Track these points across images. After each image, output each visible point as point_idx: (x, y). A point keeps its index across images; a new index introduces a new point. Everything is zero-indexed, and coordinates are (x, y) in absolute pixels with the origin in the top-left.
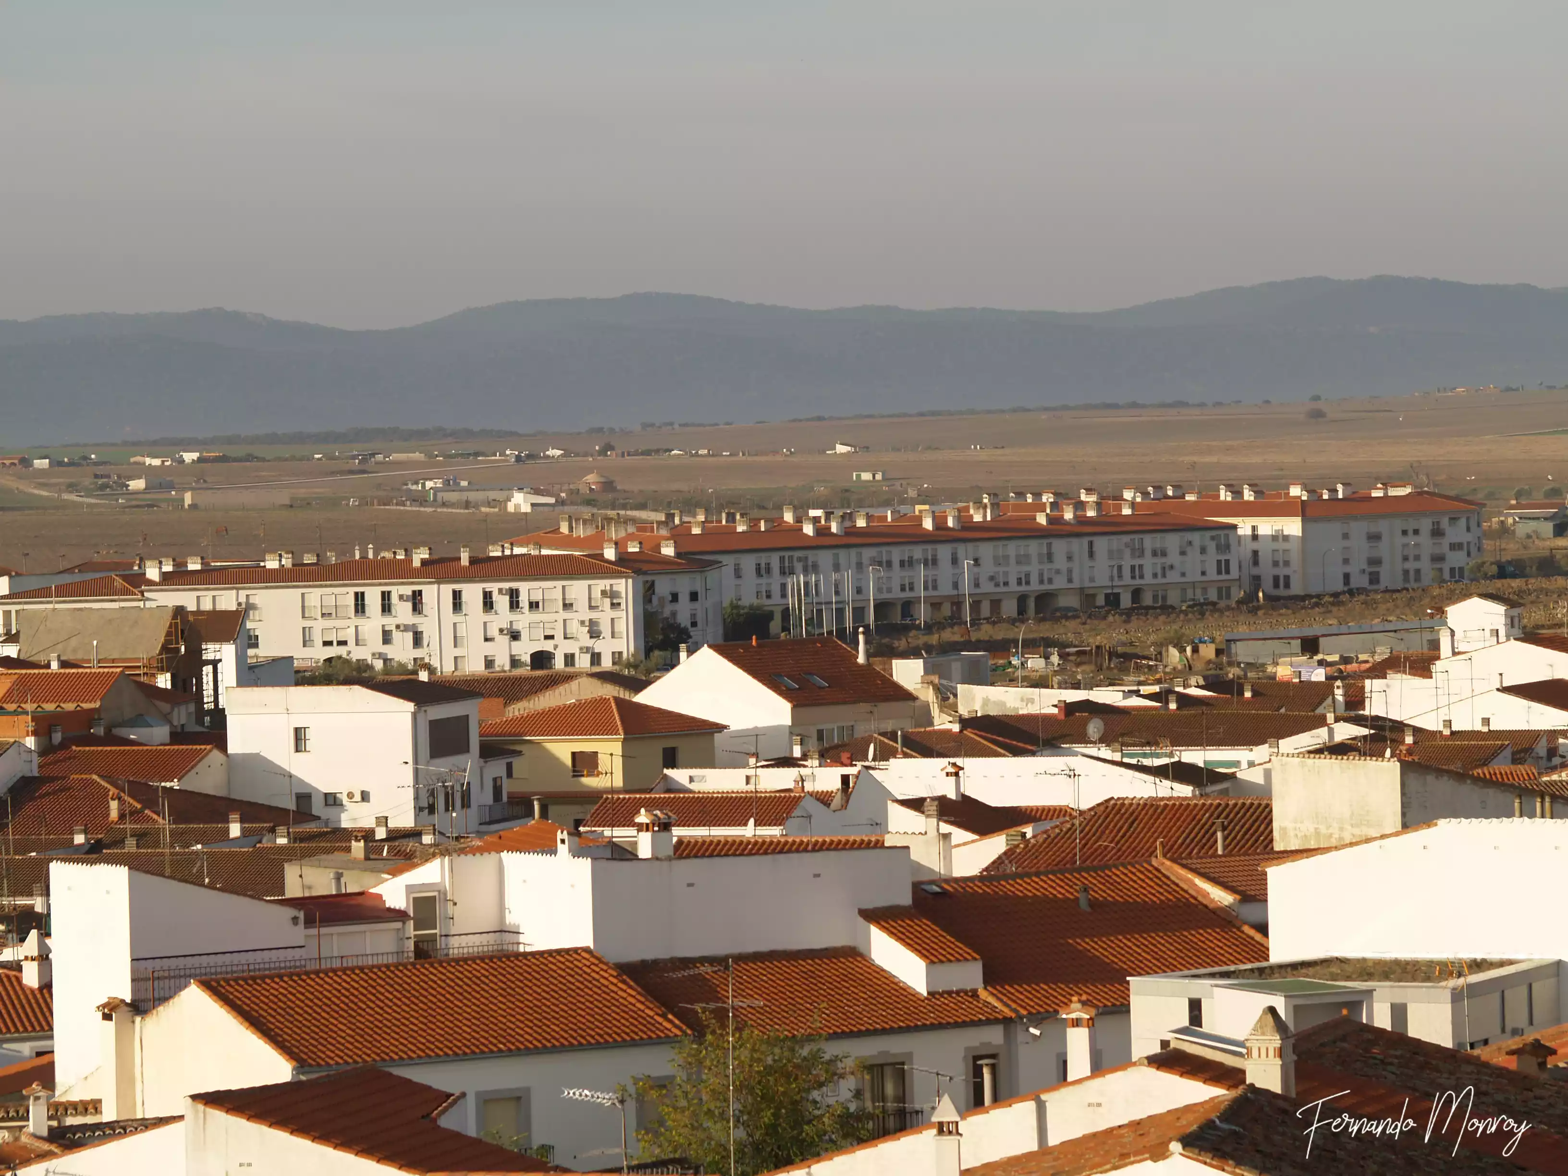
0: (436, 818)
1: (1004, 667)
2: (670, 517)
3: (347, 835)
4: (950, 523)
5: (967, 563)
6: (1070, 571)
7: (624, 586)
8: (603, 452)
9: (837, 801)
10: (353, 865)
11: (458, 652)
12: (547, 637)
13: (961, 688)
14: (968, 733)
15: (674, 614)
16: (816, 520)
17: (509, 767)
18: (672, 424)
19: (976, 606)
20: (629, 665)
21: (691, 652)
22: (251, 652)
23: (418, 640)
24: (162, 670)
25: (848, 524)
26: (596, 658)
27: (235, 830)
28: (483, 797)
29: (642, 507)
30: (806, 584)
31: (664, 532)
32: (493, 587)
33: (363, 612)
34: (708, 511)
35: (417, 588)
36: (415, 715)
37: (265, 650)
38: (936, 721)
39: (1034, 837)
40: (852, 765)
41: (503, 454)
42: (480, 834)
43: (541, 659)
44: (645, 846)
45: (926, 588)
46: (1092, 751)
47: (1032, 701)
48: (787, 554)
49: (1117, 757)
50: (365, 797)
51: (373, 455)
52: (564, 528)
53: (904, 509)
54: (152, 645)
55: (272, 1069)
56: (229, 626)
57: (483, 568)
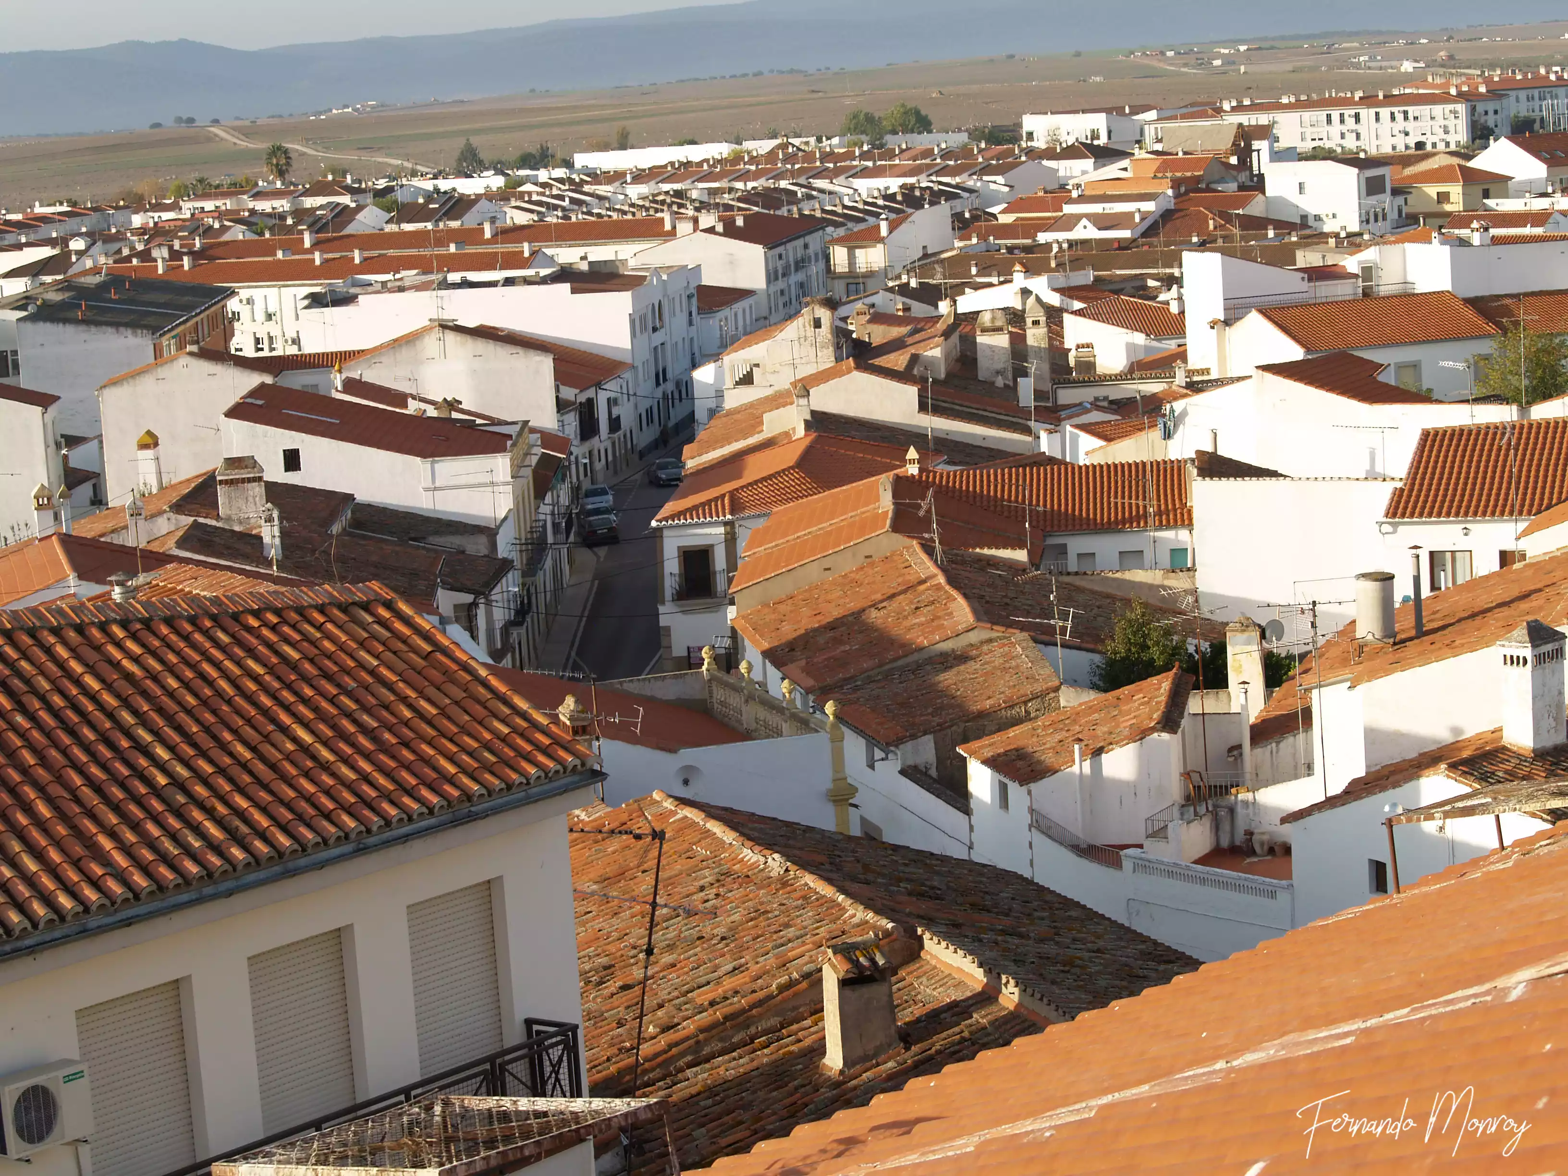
0: (1370, 226)
2: (1483, 72)
3: (1327, 235)
7: (1461, 108)
8: (1448, 40)
10: (1330, 250)
11: (1378, 143)
12: (1423, 134)
15: (1486, 121)
16: (1556, 72)
17: (1406, 199)
18: (1482, 25)
20: (1464, 147)
21: (1495, 140)
22: (1276, 145)
23: (1358, 137)
24: (1232, 155)
26: (1448, 144)
27: (1271, 234)
28: (1393, 215)
29: (1469, 67)
30: (1552, 105)
31: (1480, 80)
32: (1395, 109)
33: (1331, 123)
34: (1502, 69)
35: (1357, 111)
36: (1358, 175)
37: (1283, 144)
41: (1398, 42)
42: (1392, 234)
43: (1420, 145)
44: (1476, 239)
48: (1542, 90)
50: (1334, 216)
51: (1333, 44)
52: (1430, 79)
54: (1226, 143)
55: (1294, 352)
56: (1264, 132)
57: (1390, 100)
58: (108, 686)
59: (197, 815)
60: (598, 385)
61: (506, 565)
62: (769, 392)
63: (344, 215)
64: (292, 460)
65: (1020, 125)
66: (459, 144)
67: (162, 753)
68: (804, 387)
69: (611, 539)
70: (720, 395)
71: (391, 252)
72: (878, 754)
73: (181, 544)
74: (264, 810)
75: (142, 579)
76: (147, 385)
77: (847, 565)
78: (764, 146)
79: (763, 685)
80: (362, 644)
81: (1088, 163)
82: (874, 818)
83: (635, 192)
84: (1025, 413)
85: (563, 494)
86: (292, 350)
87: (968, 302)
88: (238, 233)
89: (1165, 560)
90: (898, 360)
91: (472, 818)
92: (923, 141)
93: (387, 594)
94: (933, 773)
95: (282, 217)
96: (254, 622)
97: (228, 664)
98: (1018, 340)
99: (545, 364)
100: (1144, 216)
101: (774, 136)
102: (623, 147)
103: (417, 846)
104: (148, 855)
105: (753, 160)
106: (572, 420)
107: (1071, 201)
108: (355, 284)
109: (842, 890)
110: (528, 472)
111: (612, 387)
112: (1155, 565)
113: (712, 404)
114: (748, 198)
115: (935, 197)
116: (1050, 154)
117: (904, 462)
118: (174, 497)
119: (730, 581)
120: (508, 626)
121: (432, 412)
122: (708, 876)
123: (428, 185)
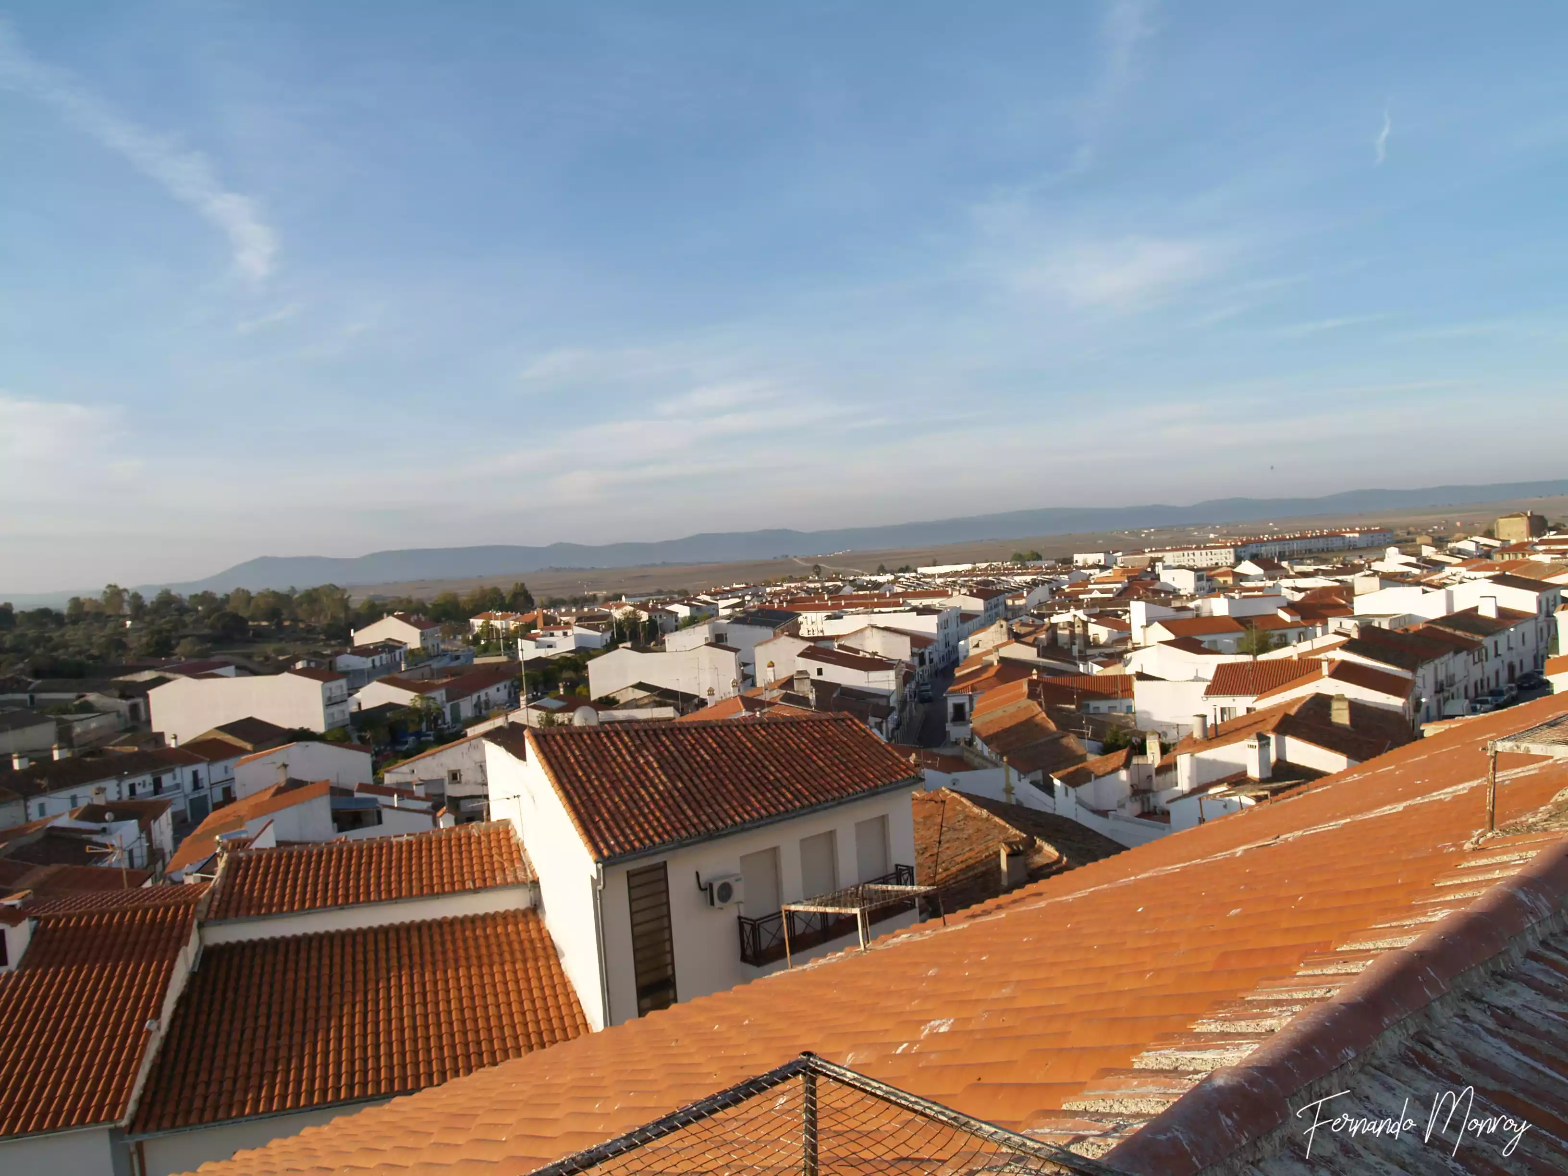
0: (1198, 592)
1: (1303, 563)
2: (1240, 538)
3: (1182, 596)
4: (1292, 537)
5: (1295, 544)
6: (1315, 545)
7: (1232, 550)
8: (1227, 526)
9: (1272, 588)
10: (1184, 601)
11: (1202, 563)
13: (1295, 566)
14: (1296, 574)
15: (1241, 555)
16: (1267, 537)
17: (1212, 583)
18: (1240, 521)
19: (1297, 551)
20: (1233, 564)
21: (1244, 562)
22: (1164, 564)
23: (1194, 561)
24: (1149, 567)
25: (1273, 538)
26: (1227, 563)
27: (1163, 595)
28: (1207, 588)
29: (1235, 536)
30: (1265, 548)
31: (1239, 540)
32: (1208, 551)
33: (1184, 556)
34: (1247, 536)
36: (1194, 574)
37: (1166, 564)
38: (1290, 572)
39: (1310, 593)
40: (1275, 581)
42: (1207, 595)
43: (1217, 564)
44: (1237, 596)
45: (1288, 549)
46: (1320, 577)
48: (1261, 543)
49: (1324, 578)
50: (1185, 589)
51: (1185, 528)
52: (1220, 540)
53: (1283, 535)
54: (1147, 563)
55: (1171, 637)
56: (1160, 559)
57: (1205, 548)
58: (754, 746)
59: (784, 790)
60: (926, 648)
61: (893, 709)
62: (984, 650)
63: (839, 589)
64: (820, 672)
65: (1072, 558)
66: (878, 565)
67: (772, 769)
68: (997, 648)
69: (929, 700)
70: (968, 651)
71: (855, 601)
72: (1022, 776)
73: (781, 700)
74: (806, 789)
75: (766, 710)
76: (770, 645)
77: (1011, 709)
78: (983, 565)
79: (982, 751)
80: (842, 733)
81: (1097, 571)
82: (1021, 799)
83: (939, 581)
84: (1075, 658)
85: (913, 685)
86: (821, 634)
87: (1055, 619)
88: (803, 595)
89: (1125, 710)
90: (1030, 639)
91: (878, 793)
92: (1038, 563)
93: (851, 716)
94: (1042, 783)
95: (818, 589)
96: (805, 725)
97: (795, 739)
98: (1072, 633)
99: (907, 640)
100: (1117, 589)
101: (987, 562)
102: (934, 565)
103: (859, 803)
104: (766, 804)
105: (979, 570)
106: (916, 659)
107: (1091, 584)
108: (843, 612)
109: (1008, 823)
110: (901, 677)
111: (930, 648)
112: (1121, 711)
113: (965, 654)
114: (978, 583)
115: (1043, 583)
116: (1084, 568)
117: (1031, 675)
118: (779, 684)
119: (971, 715)
120: (893, 730)
121: (868, 656)
122: (961, 817)
123: (867, 578)
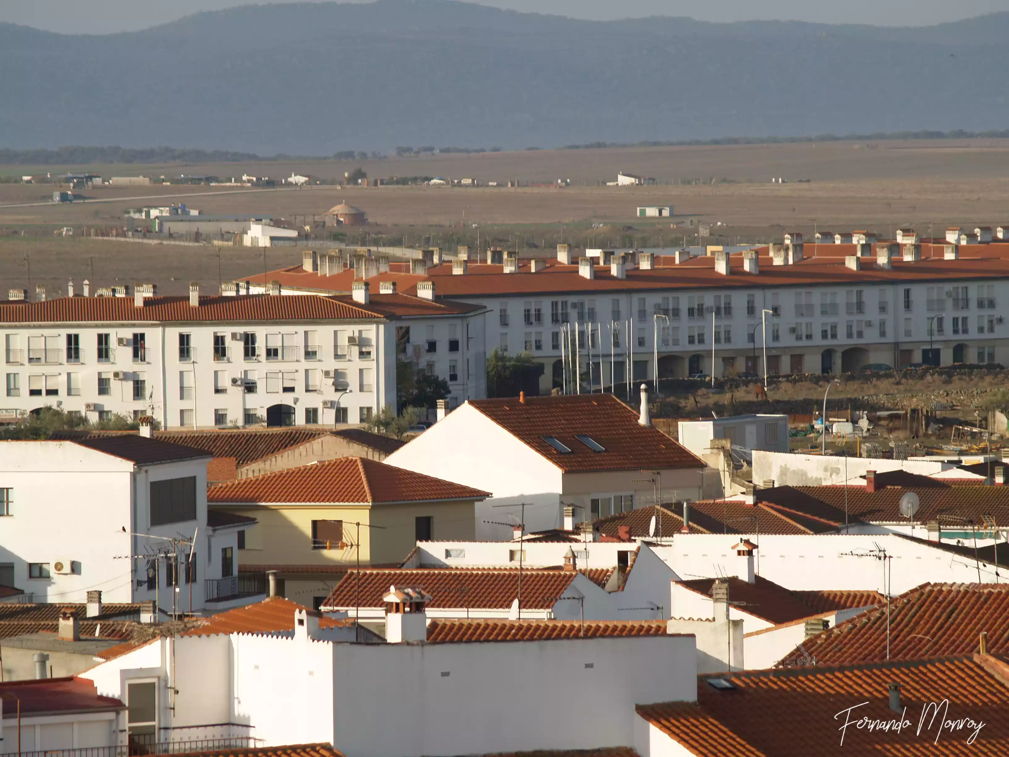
0: (156, 594)
1: (805, 432)
2: (428, 255)
3: (54, 612)
4: (747, 267)
5: (765, 313)
6: (882, 324)
7: (375, 333)
8: (353, 180)
9: (613, 581)
10: (61, 646)
11: (185, 405)
12: (286, 390)
13: (755, 455)
14: (763, 506)
15: (431, 366)
16: (594, 261)
17: (241, 536)
18: (431, 149)
19: (774, 360)
20: (379, 423)
21: (449, 409)
23: (139, 390)
25: (629, 266)
26: (341, 414)
28: (211, 570)
29: (396, 243)
30: (582, 333)
31: (420, 272)
32: (226, 331)
33: (77, 357)
34: (471, 249)
35: (138, 331)
36: (134, 476)
38: (728, 492)
39: (838, 626)
40: (630, 541)
41: (239, 180)
42: (206, 613)
43: (279, 414)
44: (394, 629)
45: (717, 340)
46: (906, 529)
47: (836, 471)
48: (560, 299)
49: (934, 536)
50: (75, 568)
51: (90, 178)
52: (308, 266)
53: (694, 250)
57: (215, 309)
